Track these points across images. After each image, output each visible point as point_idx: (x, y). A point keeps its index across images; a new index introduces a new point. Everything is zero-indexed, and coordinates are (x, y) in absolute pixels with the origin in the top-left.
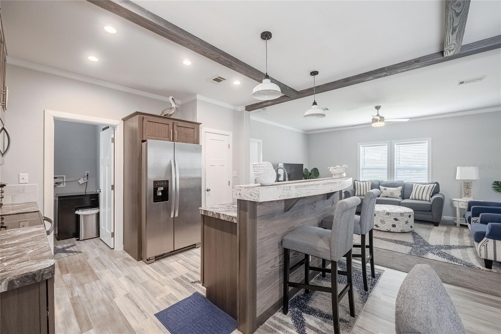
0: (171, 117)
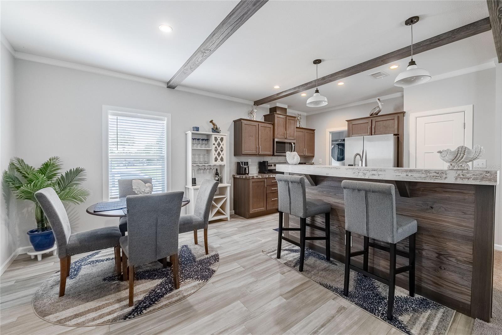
0: (379, 115)
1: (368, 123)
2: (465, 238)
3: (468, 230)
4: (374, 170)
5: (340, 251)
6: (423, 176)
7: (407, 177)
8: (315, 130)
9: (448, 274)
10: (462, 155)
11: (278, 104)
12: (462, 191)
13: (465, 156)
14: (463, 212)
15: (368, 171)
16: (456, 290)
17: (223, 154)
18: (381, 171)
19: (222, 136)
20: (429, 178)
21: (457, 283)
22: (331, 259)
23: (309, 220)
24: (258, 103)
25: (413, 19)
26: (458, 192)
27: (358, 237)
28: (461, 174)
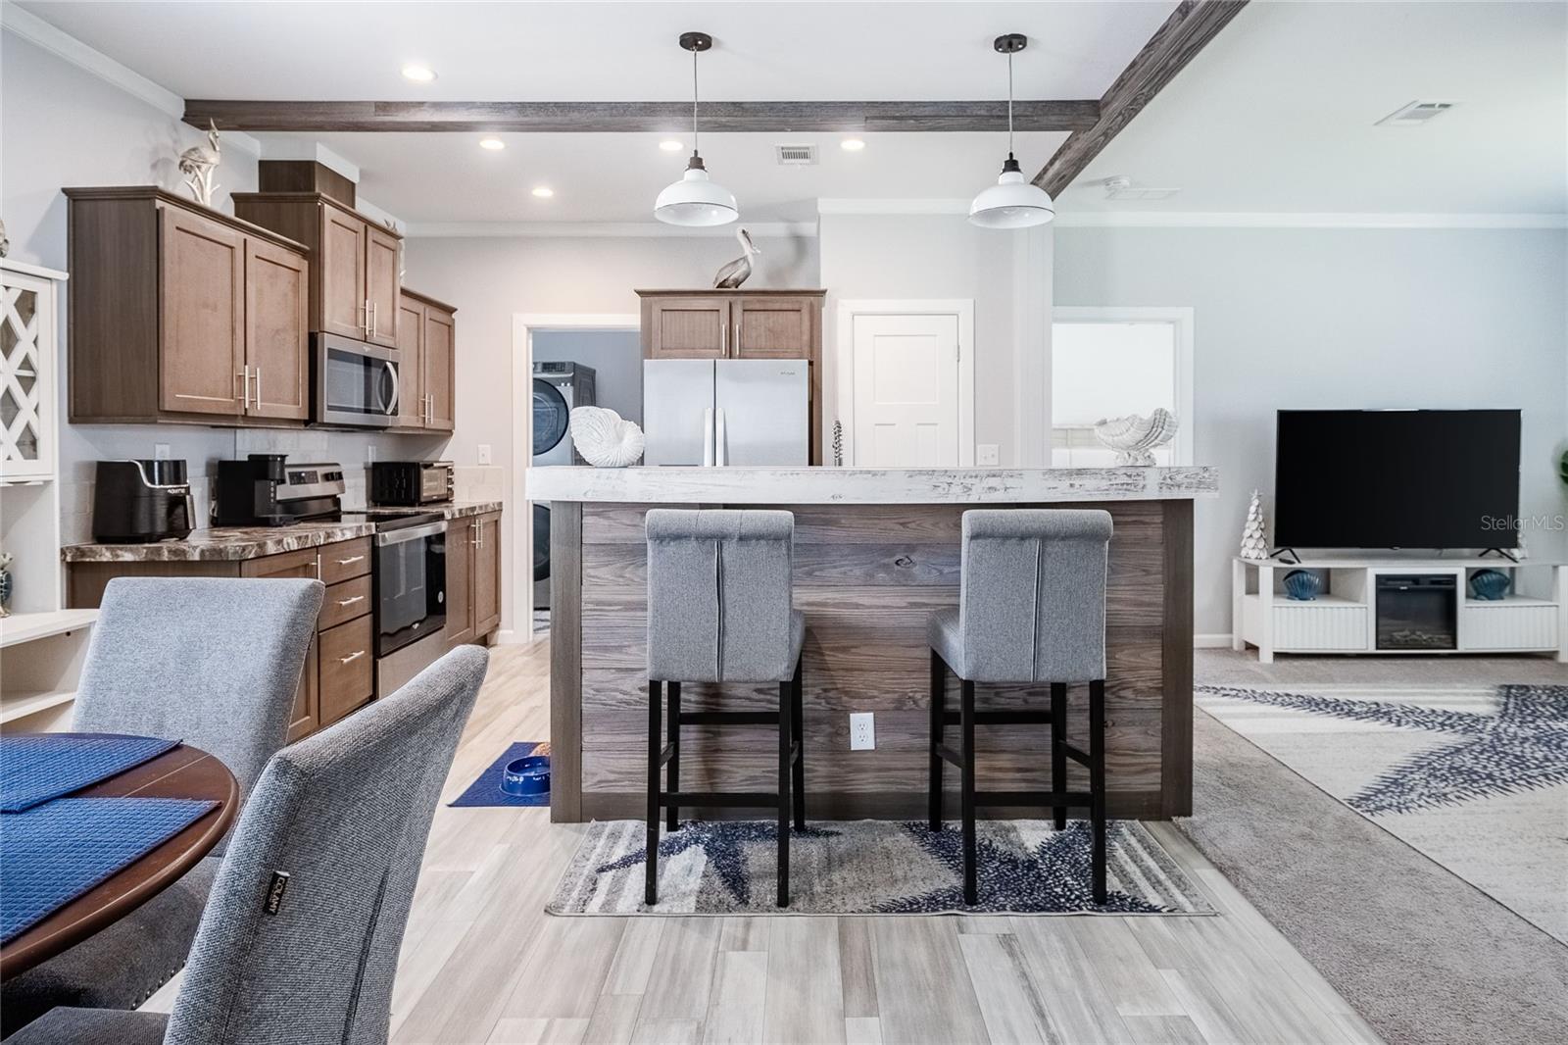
1: (718, 311)
2: (1147, 631)
3: (1154, 611)
4: (994, 476)
5: (830, 782)
6: (1104, 484)
7: (1072, 490)
8: (456, 310)
9: (1119, 734)
10: (1160, 429)
11: (327, 151)
12: (1142, 518)
13: (1164, 432)
14: (1144, 571)
15: (976, 477)
16: (1133, 769)
17: (36, 410)
18: (1012, 476)
19: (30, 285)
20: (1116, 489)
21: (1136, 751)
22: (807, 823)
23: (693, 698)
24: (201, 113)
25: (1015, 41)
26: (1134, 522)
27: (897, 709)
28: (1168, 476)
